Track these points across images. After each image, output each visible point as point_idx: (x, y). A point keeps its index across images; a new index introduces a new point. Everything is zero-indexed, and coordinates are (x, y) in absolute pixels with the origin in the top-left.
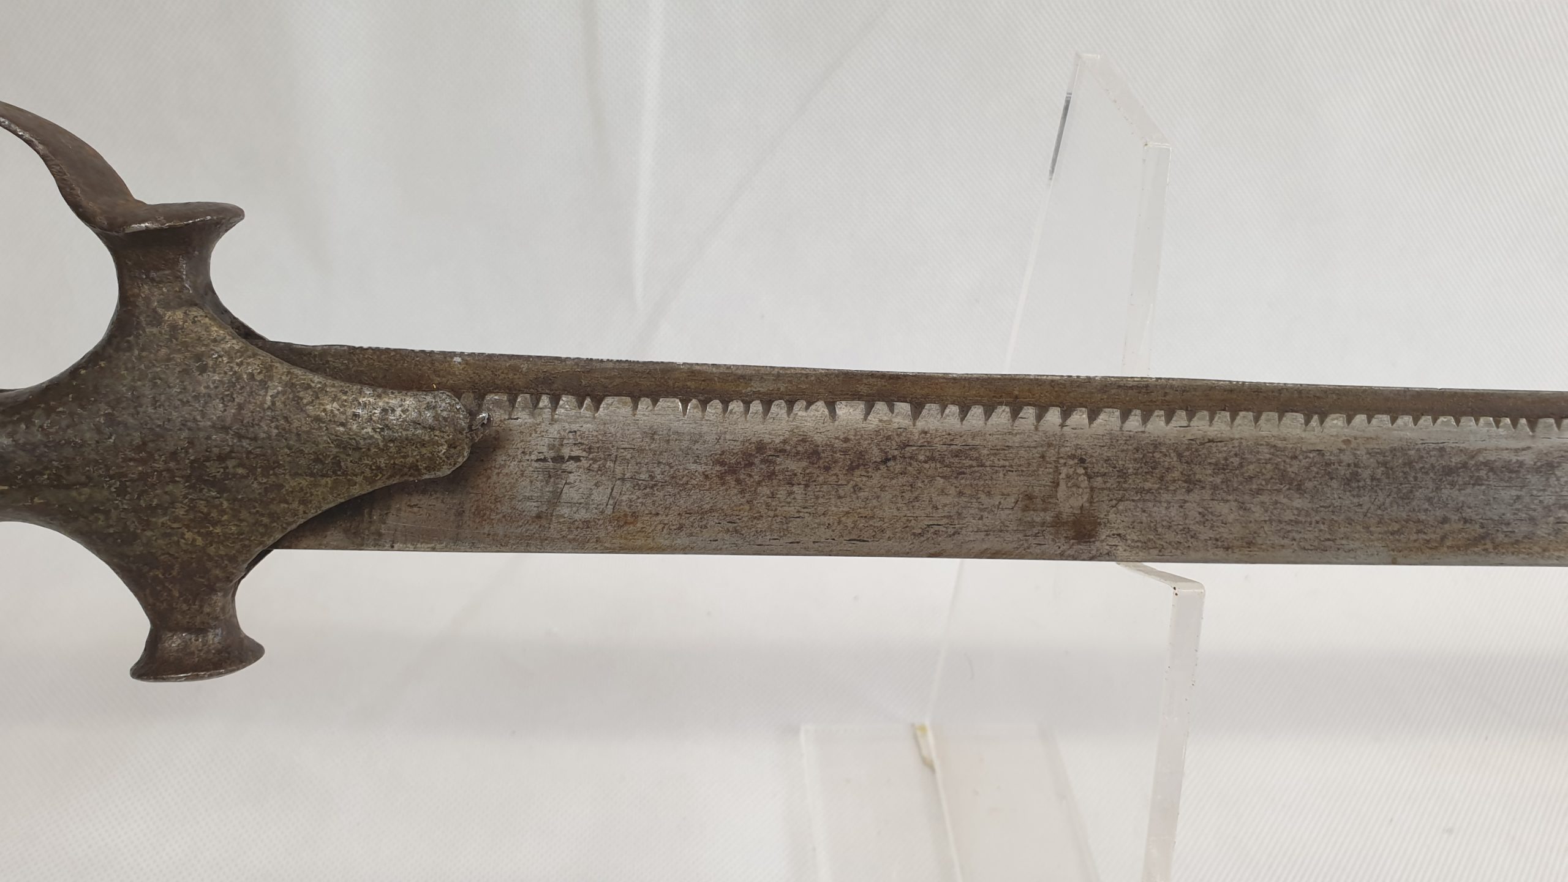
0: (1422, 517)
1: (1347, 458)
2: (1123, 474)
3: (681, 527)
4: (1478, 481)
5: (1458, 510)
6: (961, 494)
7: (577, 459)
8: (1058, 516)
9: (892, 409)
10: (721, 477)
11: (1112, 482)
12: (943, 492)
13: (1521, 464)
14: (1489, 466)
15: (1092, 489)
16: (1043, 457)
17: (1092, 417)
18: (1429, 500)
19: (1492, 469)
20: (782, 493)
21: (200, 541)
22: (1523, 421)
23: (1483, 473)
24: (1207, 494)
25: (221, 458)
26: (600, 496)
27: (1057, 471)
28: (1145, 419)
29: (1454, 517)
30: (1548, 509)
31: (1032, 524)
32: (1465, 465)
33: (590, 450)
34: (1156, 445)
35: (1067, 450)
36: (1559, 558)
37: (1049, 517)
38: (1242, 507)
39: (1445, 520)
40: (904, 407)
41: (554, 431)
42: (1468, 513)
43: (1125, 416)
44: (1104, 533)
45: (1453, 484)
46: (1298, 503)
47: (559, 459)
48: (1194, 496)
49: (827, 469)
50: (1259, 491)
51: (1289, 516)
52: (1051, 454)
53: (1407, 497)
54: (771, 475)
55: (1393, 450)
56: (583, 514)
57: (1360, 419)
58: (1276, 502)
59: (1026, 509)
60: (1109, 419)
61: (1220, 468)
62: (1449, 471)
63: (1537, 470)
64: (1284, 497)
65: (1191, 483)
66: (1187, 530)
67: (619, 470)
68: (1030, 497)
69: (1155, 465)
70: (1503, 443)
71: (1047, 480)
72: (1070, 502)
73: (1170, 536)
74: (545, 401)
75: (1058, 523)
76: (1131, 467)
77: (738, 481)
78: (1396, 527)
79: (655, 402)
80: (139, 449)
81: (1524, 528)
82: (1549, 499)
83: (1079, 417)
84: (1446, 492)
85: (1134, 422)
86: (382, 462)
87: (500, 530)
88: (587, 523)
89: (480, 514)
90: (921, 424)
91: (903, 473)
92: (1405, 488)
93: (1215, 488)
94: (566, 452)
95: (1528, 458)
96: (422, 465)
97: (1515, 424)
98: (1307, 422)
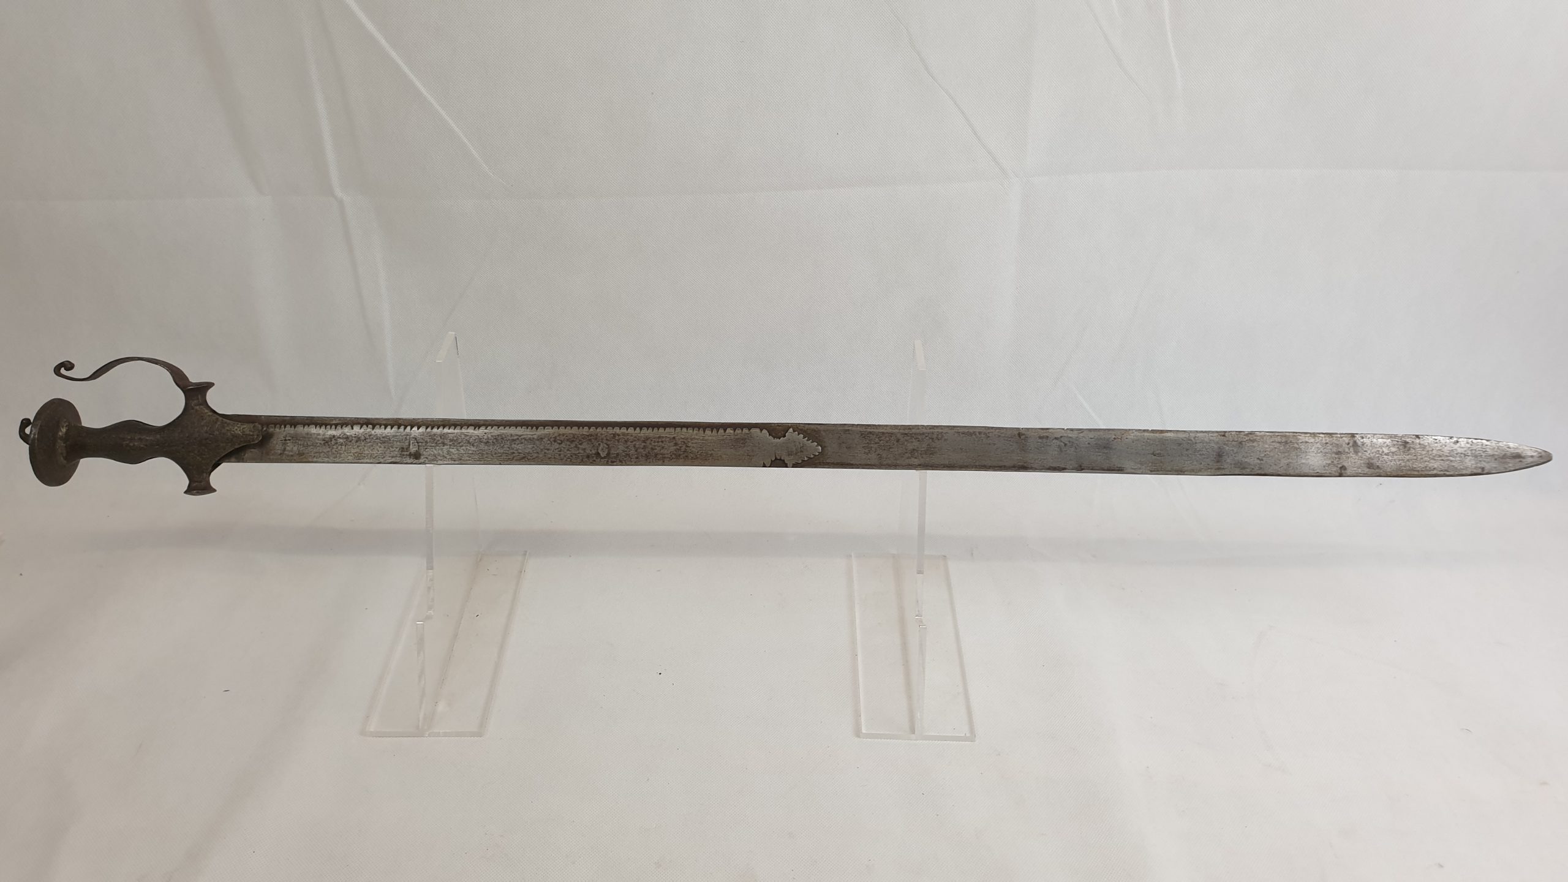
0: (507, 452)
1: (485, 437)
2: (426, 442)
3: (314, 456)
4: (522, 443)
5: (517, 450)
6: (385, 448)
7: (290, 440)
8: (410, 453)
9: (367, 427)
10: (324, 443)
11: (424, 444)
12: (380, 447)
13: (533, 438)
14: (525, 439)
15: (419, 446)
16: (406, 438)
17: (418, 429)
18: (509, 448)
19: (526, 440)
20: (339, 448)
21: (200, 459)
22: (535, 427)
23: (523, 441)
24: (448, 447)
25: (206, 439)
26: (295, 449)
27: (410, 442)
28: (432, 429)
29: (516, 452)
30: (542, 450)
31: (404, 455)
32: (518, 439)
33: (293, 438)
34: (435, 435)
35: (412, 436)
37: (408, 453)
38: (458, 450)
39: (514, 453)
40: (370, 426)
41: (285, 433)
42: (520, 451)
43: (427, 428)
44: (422, 457)
45: (515, 444)
46: (473, 449)
47: (286, 440)
48: (446, 447)
49: (351, 441)
50: (462, 446)
51: (470, 452)
52: (408, 437)
53: (503, 447)
54: (337, 443)
55: (498, 435)
56: (291, 453)
57: (489, 428)
58: (467, 449)
59: (402, 451)
60: (422, 430)
61: (451, 440)
62: (514, 440)
63: (538, 440)
64: (469, 448)
65: (444, 444)
66: (444, 456)
67: (300, 442)
68: (403, 448)
69: (435, 440)
70: (528, 433)
71: (407, 444)
72: (413, 449)
73: (439, 458)
74: (283, 426)
75: (410, 455)
76: (428, 440)
77: (329, 445)
78: (500, 455)
79: (309, 426)
80: (188, 437)
81: (536, 455)
82: (542, 448)
83: (415, 429)
84: (513, 446)
85: (429, 430)
86: (242, 440)
87: (272, 457)
88: (292, 456)
89: (267, 454)
90: (375, 430)
91: (370, 442)
92: (502, 445)
93: (450, 445)
94: (287, 438)
95: (535, 437)
96: (251, 440)
97: (532, 428)
98: (475, 429)
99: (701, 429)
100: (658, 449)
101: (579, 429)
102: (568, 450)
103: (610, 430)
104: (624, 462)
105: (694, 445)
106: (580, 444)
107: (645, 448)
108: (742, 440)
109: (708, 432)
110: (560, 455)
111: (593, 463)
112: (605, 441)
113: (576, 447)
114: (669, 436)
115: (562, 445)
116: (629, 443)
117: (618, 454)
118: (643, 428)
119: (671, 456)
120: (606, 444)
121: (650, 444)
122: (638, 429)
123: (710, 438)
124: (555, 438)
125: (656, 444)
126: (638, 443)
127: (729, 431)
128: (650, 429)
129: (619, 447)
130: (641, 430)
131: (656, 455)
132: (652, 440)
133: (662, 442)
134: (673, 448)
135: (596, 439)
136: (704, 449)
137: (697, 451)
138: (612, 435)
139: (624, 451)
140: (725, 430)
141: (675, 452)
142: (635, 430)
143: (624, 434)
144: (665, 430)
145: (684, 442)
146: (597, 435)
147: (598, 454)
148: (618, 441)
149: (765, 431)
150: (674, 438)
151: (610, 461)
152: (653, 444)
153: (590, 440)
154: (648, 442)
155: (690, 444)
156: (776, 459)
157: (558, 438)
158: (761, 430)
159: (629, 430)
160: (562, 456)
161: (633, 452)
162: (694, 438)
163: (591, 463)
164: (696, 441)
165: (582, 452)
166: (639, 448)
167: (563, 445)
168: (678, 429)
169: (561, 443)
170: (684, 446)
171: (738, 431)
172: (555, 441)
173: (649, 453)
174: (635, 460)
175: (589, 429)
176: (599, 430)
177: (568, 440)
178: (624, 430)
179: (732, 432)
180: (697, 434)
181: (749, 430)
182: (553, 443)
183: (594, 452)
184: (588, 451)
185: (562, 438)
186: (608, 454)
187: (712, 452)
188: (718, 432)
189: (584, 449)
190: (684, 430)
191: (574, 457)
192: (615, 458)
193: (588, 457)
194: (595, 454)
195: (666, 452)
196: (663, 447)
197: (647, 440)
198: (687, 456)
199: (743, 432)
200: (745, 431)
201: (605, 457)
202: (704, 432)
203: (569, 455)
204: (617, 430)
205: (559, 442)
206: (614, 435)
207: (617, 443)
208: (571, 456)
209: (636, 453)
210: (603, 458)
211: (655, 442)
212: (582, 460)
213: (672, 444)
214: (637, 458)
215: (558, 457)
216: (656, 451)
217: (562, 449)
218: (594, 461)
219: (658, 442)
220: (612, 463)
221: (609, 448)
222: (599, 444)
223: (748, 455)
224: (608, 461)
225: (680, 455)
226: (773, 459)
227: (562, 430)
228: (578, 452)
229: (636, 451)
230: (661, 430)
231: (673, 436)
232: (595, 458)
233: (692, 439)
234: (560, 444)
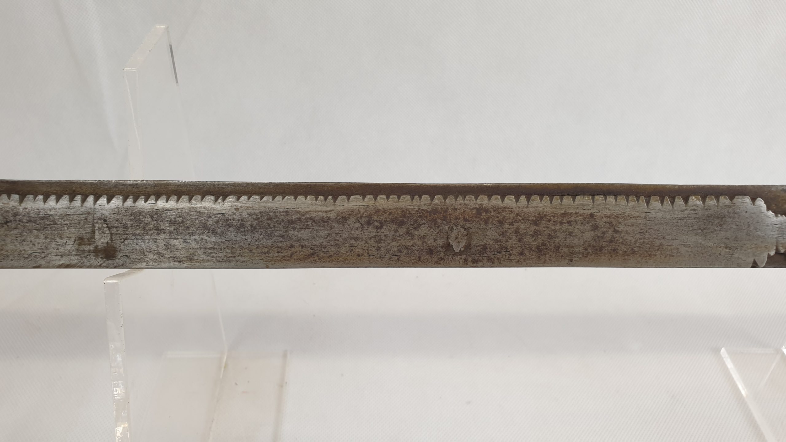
0: (280, 245)
1: (237, 217)
2: (125, 227)
4: (307, 227)
5: (298, 241)
6: (46, 238)
8: (96, 247)
9: (9, 198)
11: (120, 231)
12: (37, 237)
13: (329, 218)
14: (313, 220)
15: (111, 234)
16: (86, 219)
17: (109, 201)
18: (282, 236)
19: (314, 221)
22: (330, 197)
23: (309, 223)
24: (167, 235)
27: (94, 226)
28: (135, 201)
29: (297, 245)
30: (345, 239)
31: (84, 252)
32: (300, 219)
34: (140, 212)
35: (98, 215)
36: (353, 263)
37: (92, 248)
38: (185, 241)
39: (292, 246)
40: (16, 197)
42: (304, 243)
43: (125, 200)
44: (119, 255)
45: (294, 229)
46: (213, 239)
48: (162, 236)
50: (193, 234)
51: (209, 245)
52: (90, 217)
53: (271, 235)
55: (261, 213)
57: (244, 198)
58: (202, 239)
59: (80, 244)
60: (117, 202)
61: (172, 223)
62: (291, 222)
63: (338, 221)
64: (206, 237)
65: (159, 230)
66: (159, 253)
68: (81, 239)
69: (141, 222)
70: (319, 208)
71: (89, 231)
72: (101, 240)
73: (151, 256)
75: (96, 251)
76: (129, 223)
78: (266, 250)
81: (333, 249)
82: (345, 235)
83: (103, 201)
84: (291, 232)
85: (129, 202)
90: (24, 205)
91: (16, 228)
92: (269, 231)
93: (171, 232)
95: (332, 215)
97: (326, 199)
98: (216, 200)
99: (642, 198)
100: (562, 236)
101: (412, 199)
102: (393, 240)
103: (470, 201)
104: (496, 260)
105: (629, 229)
106: (415, 228)
107: (535, 234)
108: (718, 218)
109: (655, 203)
110: (378, 249)
111: (440, 263)
112: (461, 223)
113: (408, 233)
114: (582, 212)
115: (383, 230)
116: (507, 226)
117: (485, 247)
118: (533, 197)
119: (586, 249)
120: (463, 227)
121: (547, 227)
122: (523, 198)
123: (660, 215)
124: (370, 216)
125: (558, 227)
126: (522, 226)
127: (695, 201)
128: (546, 198)
129: (488, 233)
130: (528, 201)
131: (557, 248)
132: (549, 220)
133: (569, 223)
134: (589, 235)
135: (444, 218)
136: (647, 236)
137: (633, 240)
138: (474, 212)
139: (496, 241)
140: (686, 200)
141: (592, 242)
142: (517, 200)
143: (496, 209)
144: (574, 200)
145: (610, 223)
146: (446, 211)
147: (448, 247)
148: (486, 223)
149: (761, 203)
150: (592, 215)
151: (470, 259)
152: (553, 227)
153: (434, 221)
154: (543, 224)
155: (621, 227)
156: (778, 253)
157: (375, 218)
158: (754, 200)
159: (506, 200)
160: (383, 250)
161: (513, 242)
162: (630, 216)
163: (436, 262)
164: (632, 221)
165: (419, 243)
166: (525, 234)
167: (385, 231)
168: (599, 199)
169: (381, 227)
170: (611, 232)
171: (711, 202)
172: (369, 223)
173: (544, 244)
174: (518, 258)
175: (432, 198)
176: (450, 200)
177: (393, 221)
178: (496, 200)
179: (699, 203)
180: (634, 208)
181: (732, 198)
182: (366, 227)
183: (440, 242)
184: (430, 241)
185: (382, 218)
186: (468, 247)
187: (663, 241)
188: (672, 203)
189: (423, 238)
190: (611, 199)
191: (405, 252)
192: (480, 253)
193: (430, 252)
194: (442, 247)
195: (576, 241)
196: (571, 234)
197: (542, 218)
198: (614, 250)
199: (721, 204)
200: (724, 200)
201: (461, 253)
202: (648, 203)
203: (395, 249)
204: (483, 201)
205: (377, 224)
206: (480, 210)
207: (483, 226)
208: (400, 251)
209: (519, 244)
210: (456, 254)
211: (555, 223)
212: (419, 258)
213: (588, 227)
214: (521, 254)
215: (375, 253)
216: (557, 240)
217: (383, 237)
218: (442, 259)
219: (561, 223)
220: (475, 263)
221: (469, 236)
222: (451, 229)
223: (726, 247)
224: (466, 260)
225: (601, 249)
226: (772, 253)
227: (382, 201)
228: (410, 244)
229: (520, 240)
230: (567, 200)
231: (590, 212)
232: (442, 255)
233: (625, 218)
234: (378, 228)
